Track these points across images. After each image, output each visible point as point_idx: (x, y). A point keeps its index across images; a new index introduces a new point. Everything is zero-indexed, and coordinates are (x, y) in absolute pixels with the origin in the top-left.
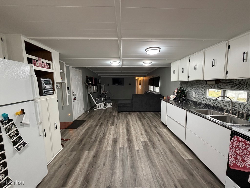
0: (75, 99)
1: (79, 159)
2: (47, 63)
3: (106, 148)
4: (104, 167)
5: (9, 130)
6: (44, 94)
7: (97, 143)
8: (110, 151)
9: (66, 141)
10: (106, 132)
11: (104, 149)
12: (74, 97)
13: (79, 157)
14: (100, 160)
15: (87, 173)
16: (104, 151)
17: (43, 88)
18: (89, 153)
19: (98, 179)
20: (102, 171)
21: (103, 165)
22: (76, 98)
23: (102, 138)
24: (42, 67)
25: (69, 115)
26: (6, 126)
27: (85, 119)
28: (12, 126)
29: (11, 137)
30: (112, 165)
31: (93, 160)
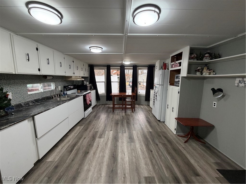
2: (178, 63)
6: (174, 85)
10: (149, 154)
24: (176, 67)
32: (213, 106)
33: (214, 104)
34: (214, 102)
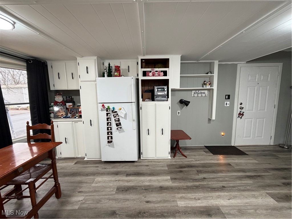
0: (243, 115)
1: (157, 175)
2: (161, 71)
3: (181, 198)
4: (144, 203)
5: (115, 117)
6: (155, 100)
7: (190, 184)
8: (177, 206)
9: (182, 156)
11: (180, 195)
12: (241, 112)
13: (159, 174)
14: (156, 195)
15: (137, 186)
16: (174, 197)
17: (155, 94)
18: (167, 180)
19: (128, 200)
20: (138, 201)
21: (146, 200)
22: (244, 112)
23: (209, 188)
24: (156, 76)
25: (222, 134)
26: (114, 114)
27: (247, 153)
28: (117, 115)
29: (115, 121)
30: (146, 214)
31: (156, 188)
32: (178, 115)
33: (178, 113)
34: (178, 111)
